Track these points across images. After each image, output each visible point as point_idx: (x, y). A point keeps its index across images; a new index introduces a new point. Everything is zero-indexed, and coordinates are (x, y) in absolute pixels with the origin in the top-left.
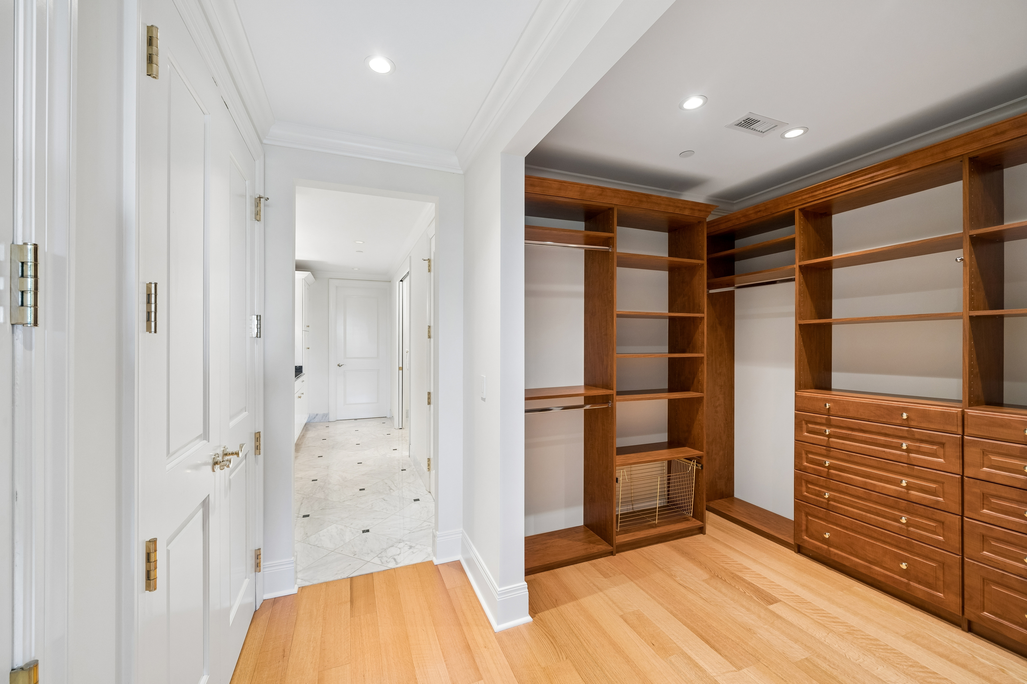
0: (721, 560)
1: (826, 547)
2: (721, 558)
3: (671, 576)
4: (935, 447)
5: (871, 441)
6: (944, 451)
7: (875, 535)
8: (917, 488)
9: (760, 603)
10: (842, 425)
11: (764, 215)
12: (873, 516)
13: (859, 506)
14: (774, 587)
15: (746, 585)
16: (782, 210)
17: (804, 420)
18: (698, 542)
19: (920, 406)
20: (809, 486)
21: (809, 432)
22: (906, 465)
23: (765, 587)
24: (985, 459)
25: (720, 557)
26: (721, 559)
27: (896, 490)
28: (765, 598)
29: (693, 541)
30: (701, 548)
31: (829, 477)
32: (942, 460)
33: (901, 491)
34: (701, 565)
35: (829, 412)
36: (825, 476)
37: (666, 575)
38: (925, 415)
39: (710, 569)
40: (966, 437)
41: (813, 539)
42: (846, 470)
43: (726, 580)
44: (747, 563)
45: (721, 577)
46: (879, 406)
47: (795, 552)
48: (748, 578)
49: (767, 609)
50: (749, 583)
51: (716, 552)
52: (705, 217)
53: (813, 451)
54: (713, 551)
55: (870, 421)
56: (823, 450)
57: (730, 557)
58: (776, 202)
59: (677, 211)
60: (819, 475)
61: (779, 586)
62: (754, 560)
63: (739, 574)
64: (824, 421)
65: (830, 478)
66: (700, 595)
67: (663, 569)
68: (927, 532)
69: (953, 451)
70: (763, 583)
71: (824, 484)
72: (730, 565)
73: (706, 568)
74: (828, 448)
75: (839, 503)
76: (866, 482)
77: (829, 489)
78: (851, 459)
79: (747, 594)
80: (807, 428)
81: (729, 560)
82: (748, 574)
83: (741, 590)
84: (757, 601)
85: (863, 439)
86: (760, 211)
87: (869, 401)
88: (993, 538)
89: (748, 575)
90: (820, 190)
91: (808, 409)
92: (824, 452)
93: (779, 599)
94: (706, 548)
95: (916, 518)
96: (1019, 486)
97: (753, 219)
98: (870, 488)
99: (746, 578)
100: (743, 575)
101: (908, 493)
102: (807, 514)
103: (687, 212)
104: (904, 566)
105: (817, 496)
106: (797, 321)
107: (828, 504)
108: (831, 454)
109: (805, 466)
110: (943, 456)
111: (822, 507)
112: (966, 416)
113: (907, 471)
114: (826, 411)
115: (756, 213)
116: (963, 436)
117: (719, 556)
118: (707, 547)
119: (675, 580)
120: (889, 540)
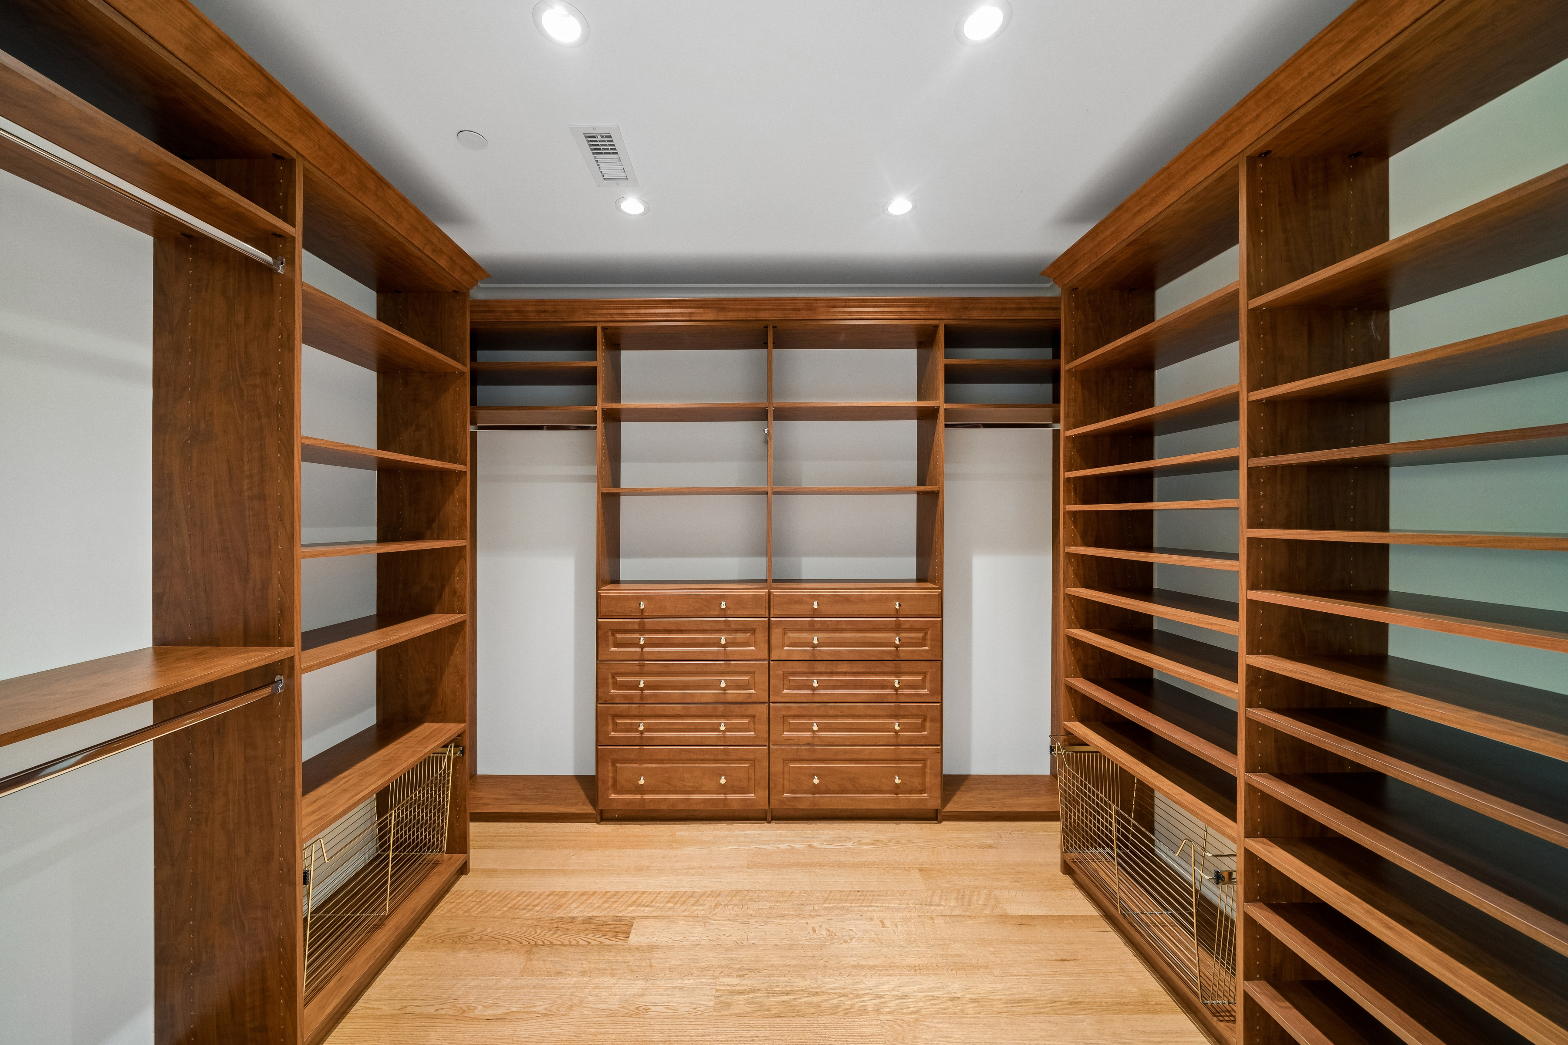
0: (521, 908)
1: (639, 796)
2: (520, 903)
3: (463, 1015)
4: (748, 635)
5: (689, 642)
6: (755, 638)
7: (694, 757)
8: (734, 686)
9: (617, 945)
10: (658, 628)
11: (551, 320)
12: (691, 734)
13: (677, 727)
14: (613, 900)
15: (582, 926)
16: (577, 320)
17: (610, 630)
18: (464, 897)
19: (735, 592)
20: (618, 721)
21: (617, 645)
22: (723, 662)
23: (605, 910)
24: (785, 638)
25: (518, 902)
26: (521, 905)
27: (714, 694)
28: (617, 930)
29: (458, 901)
30: (479, 905)
31: (643, 700)
32: (753, 648)
33: (719, 694)
34: (498, 942)
35: (642, 613)
36: (638, 702)
37: (452, 1021)
38: (739, 601)
39: (518, 939)
40: (772, 619)
41: (622, 794)
42: (662, 686)
43: (552, 940)
44: (559, 884)
45: (543, 942)
46: (698, 597)
47: (598, 823)
48: (576, 912)
49: (631, 949)
50: (584, 920)
51: (506, 897)
52: (469, 288)
53: (623, 671)
54: (501, 898)
55: (688, 617)
56: (634, 666)
57: (530, 892)
58: (572, 305)
59: (428, 251)
60: (630, 702)
61: (617, 893)
62: (564, 872)
63: (560, 913)
64: (636, 627)
65: (645, 702)
66: (536, 1013)
67: (438, 1013)
68: (740, 732)
69: (761, 636)
70: (597, 905)
71: (637, 713)
72: (539, 907)
73: (509, 942)
74: (641, 662)
75: (654, 732)
76: (684, 695)
77: (641, 717)
78: (669, 670)
79: (593, 943)
80: (615, 640)
81: (533, 897)
82: (572, 903)
83: (582, 942)
84: (611, 945)
85: (682, 641)
86: (545, 311)
87: (688, 592)
88: (790, 716)
89: (573, 906)
90: (633, 308)
91: (616, 614)
92: (637, 669)
93: (631, 915)
94: (486, 900)
95: (731, 720)
96: (808, 658)
97: (531, 320)
98: (688, 701)
99: (575, 913)
100: (567, 910)
101: (725, 694)
102: (614, 762)
103: (443, 262)
104: (723, 781)
105: (628, 732)
106: (599, 488)
107: (641, 737)
108: (646, 669)
109: (613, 696)
110: (753, 643)
111: (635, 744)
112: (772, 597)
113: (724, 669)
114: (639, 612)
115: (539, 312)
116: (769, 617)
117: (515, 902)
118: (486, 897)
119: (475, 1019)
120: (707, 757)
